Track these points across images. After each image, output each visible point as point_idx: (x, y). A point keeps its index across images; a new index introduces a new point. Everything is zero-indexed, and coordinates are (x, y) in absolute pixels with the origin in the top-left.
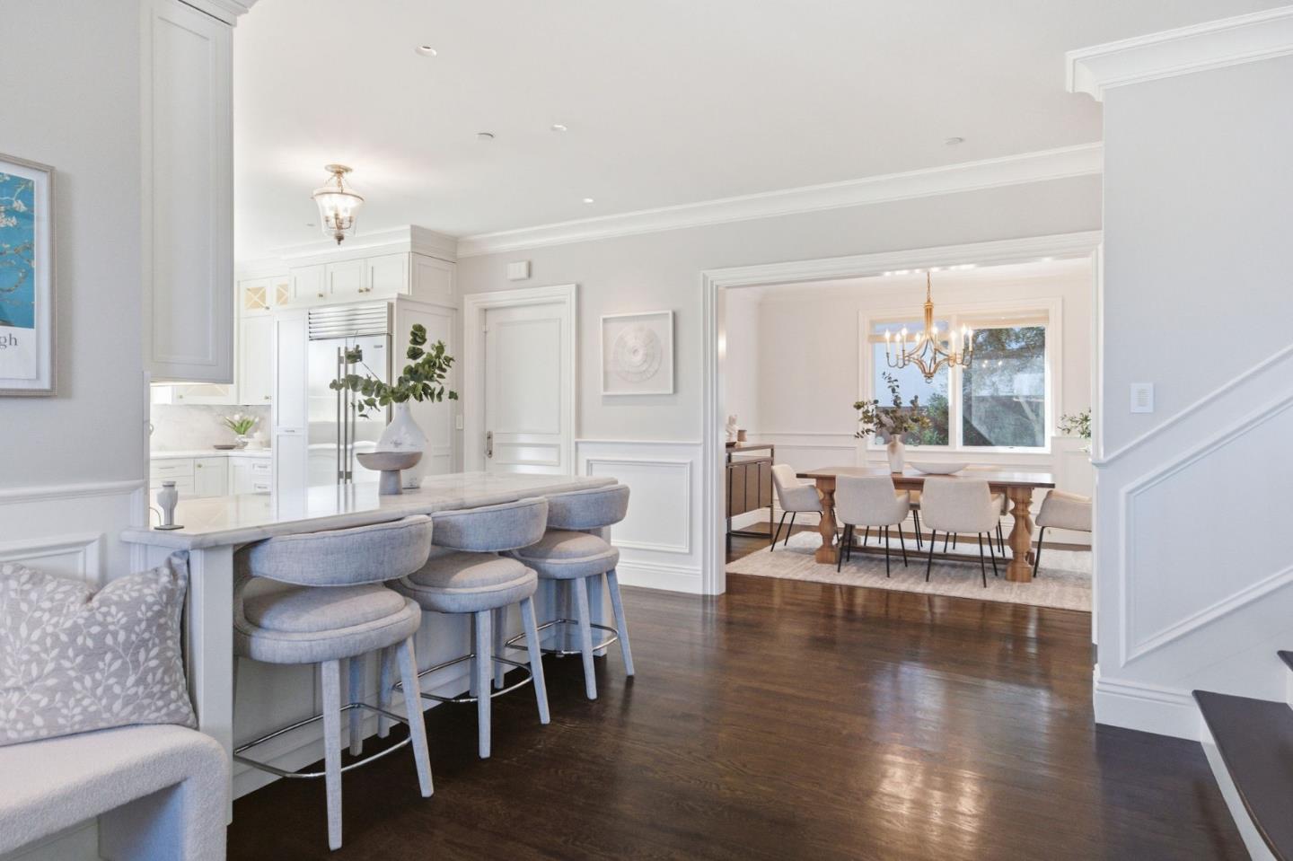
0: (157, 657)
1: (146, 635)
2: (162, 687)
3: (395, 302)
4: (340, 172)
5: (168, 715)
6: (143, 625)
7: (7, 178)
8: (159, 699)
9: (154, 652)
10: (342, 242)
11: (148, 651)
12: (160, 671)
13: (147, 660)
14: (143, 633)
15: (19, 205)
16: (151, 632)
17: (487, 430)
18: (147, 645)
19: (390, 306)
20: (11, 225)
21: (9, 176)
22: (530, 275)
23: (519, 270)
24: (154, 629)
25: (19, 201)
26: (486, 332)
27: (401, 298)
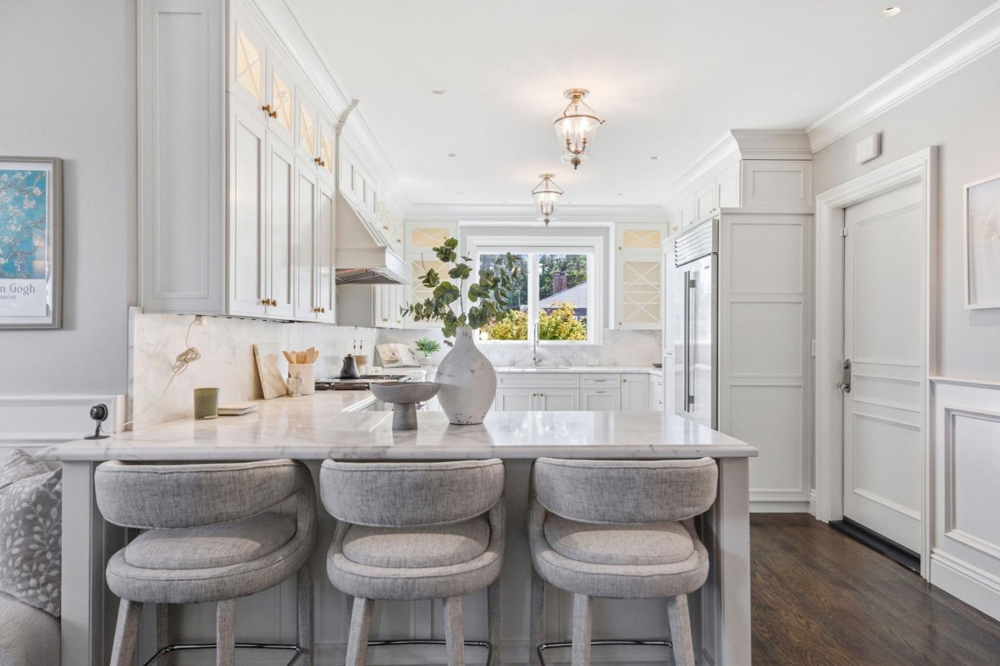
0: (19, 546)
1: (14, 526)
2: (21, 573)
3: (719, 217)
4: (576, 96)
5: (26, 597)
6: (12, 517)
7: (30, 173)
8: (19, 582)
9: (18, 542)
10: (578, 167)
11: (13, 540)
12: (19, 559)
13: (11, 546)
14: (11, 523)
15: (37, 191)
16: (18, 524)
17: (846, 359)
18: (14, 535)
19: (716, 225)
20: (32, 206)
21: (31, 171)
22: (880, 150)
23: (866, 148)
24: (20, 522)
25: (37, 188)
26: (845, 237)
27: (726, 213)
